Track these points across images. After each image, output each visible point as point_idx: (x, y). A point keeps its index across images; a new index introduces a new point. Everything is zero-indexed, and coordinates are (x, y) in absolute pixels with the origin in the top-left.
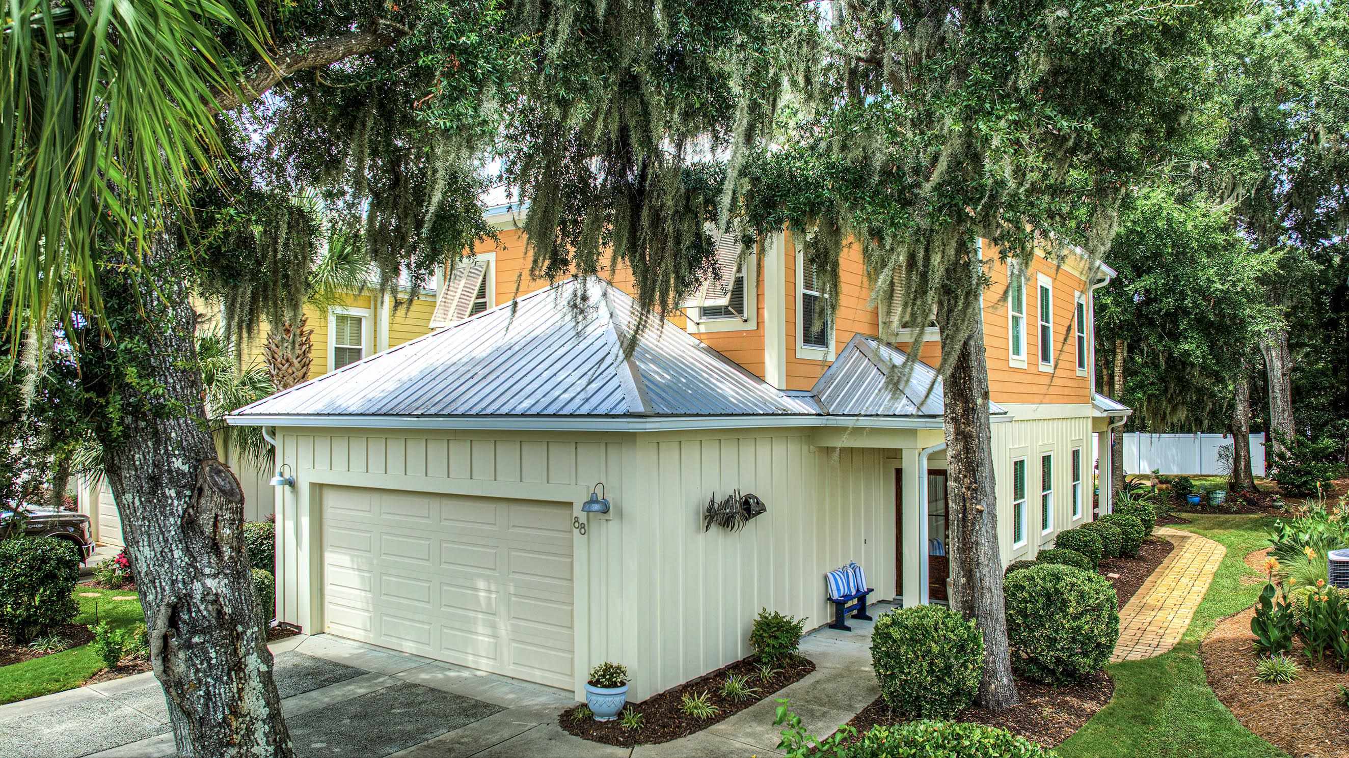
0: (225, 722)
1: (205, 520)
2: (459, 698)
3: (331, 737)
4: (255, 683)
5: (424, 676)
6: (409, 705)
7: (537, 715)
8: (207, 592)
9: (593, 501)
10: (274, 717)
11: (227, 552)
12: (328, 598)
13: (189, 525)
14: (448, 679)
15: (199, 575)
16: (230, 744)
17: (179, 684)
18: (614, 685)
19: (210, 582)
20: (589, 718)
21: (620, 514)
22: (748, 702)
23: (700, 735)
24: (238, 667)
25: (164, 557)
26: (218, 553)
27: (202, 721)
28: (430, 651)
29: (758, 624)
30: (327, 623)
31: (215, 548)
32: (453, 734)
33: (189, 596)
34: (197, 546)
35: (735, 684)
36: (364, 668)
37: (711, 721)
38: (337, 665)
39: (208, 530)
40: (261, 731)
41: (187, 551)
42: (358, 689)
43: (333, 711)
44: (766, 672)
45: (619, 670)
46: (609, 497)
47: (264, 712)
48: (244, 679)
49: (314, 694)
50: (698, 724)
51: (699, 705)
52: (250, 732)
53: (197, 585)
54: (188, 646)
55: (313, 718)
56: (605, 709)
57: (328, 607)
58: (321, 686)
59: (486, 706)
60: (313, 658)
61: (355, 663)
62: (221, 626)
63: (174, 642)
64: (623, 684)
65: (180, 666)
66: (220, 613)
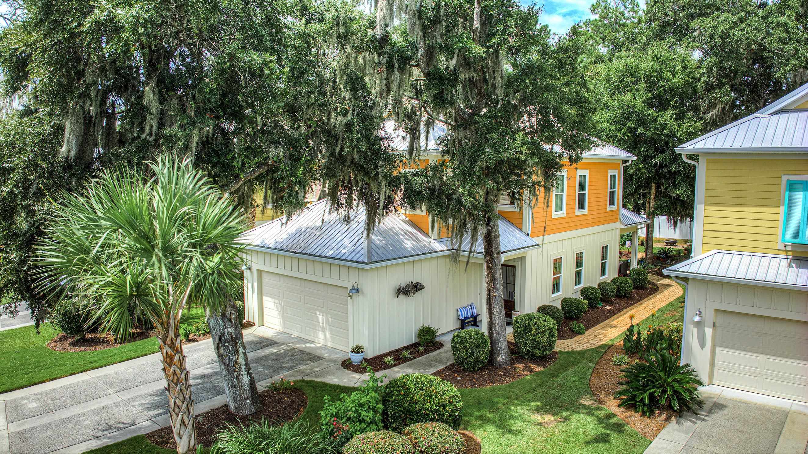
0: (234, 366)
1: (228, 314)
2: (309, 354)
3: (265, 367)
4: (242, 355)
5: (298, 346)
6: (292, 356)
7: (335, 361)
8: (228, 332)
9: (353, 289)
10: (247, 364)
11: (233, 321)
12: (265, 313)
13: (224, 315)
14: (306, 347)
15: (226, 328)
16: (235, 371)
17: (222, 356)
18: (359, 353)
19: (229, 330)
20: (351, 363)
21: (363, 293)
22: (409, 359)
23: (387, 371)
24: (237, 351)
25: (217, 323)
26: (231, 322)
27: (228, 365)
28: (302, 336)
29: (421, 330)
30: (265, 322)
31: (230, 321)
32: (305, 367)
33: (224, 333)
34: (226, 320)
35: (406, 353)
36: (277, 341)
37: (393, 366)
38: (268, 339)
39: (228, 316)
40: (243, 368)
41: (223, 321)
42: (274, 350)
43: (266, 358)
44: (421, 348)
45: (361, 348)
46: (359, 287)
47: (244, 363)
48: (238, 354)
49: (259, 351)
50: (387, 367)
51: (389, 360)
52: (240, 368)
53: (226, 330)
54: (224, 346)
55: (259, 360)
56: (355, 360)
57: (265, 316)
58: (262, 348)
59: (318, 357)
60: (261, 337)
61: (274, 339)
62: (232, 341)
63: (220, 345)
64: (362, 352)
65: (222, 351)
66: (232, 337)
